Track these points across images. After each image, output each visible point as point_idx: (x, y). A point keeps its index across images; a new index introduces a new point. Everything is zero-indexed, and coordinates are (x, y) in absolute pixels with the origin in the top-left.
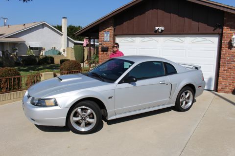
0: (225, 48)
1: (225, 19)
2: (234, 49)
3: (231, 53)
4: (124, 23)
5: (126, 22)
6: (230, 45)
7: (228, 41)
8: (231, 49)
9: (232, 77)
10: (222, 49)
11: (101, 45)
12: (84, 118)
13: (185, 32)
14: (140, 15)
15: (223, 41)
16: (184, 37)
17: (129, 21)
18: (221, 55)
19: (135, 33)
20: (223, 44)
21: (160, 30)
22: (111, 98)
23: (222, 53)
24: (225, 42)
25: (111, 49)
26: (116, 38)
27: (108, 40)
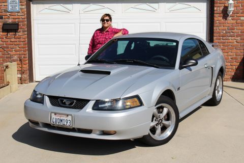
0: (218, 18)
2: (230, 18)
3: (228, 25)
7: (222, 9)
8: (226, 20)
9: (230, 57)
10: (215, 19)
12: (160, 121)
15: (215, 9)
16: (158, 3)
18: (215, 28)
20: (215, 12)
22: (179, 89)
23: (215, 25)
24: (218, 9)
25: (23, 26)
26: (32, 5)
27: (17, 9)
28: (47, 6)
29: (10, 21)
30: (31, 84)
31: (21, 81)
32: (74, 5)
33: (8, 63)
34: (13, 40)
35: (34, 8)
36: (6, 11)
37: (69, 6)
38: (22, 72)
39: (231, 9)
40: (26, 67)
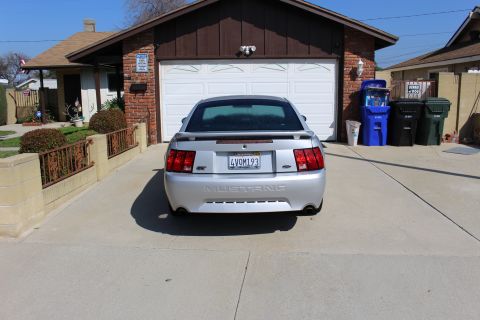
0: (347, 79)
1: (346, 37)
2: (359, 79)
4: (178, 39)
5: (182, 37)
6: (354, 74)
7: (350, 69)
8: (355, 80)
10: (345, 79)
11: (129, 78)
13: (289, 56)
14: (210, 25)
15: (345, 69)
16: (287, 63)
17: (186, 36)
18: (344, 89)
19: (199, 56)
20: (345, 72)
21: (248, 52)
23: (345, 85)
24: (348, 70)
25: (151, 87)
26: (160, 66)
27: (146, 69)
28: (175, 66)
29: (138, 81)
30: (159, 145)
31: (150, 142)
32: (203, 66)
33: (137, 124)
34: (141, 100)
35: (163, 69)
36: (134, 72)
37: (198, 66)
38: (149, 132)
39: (361, 70)
40: (154, 127)
